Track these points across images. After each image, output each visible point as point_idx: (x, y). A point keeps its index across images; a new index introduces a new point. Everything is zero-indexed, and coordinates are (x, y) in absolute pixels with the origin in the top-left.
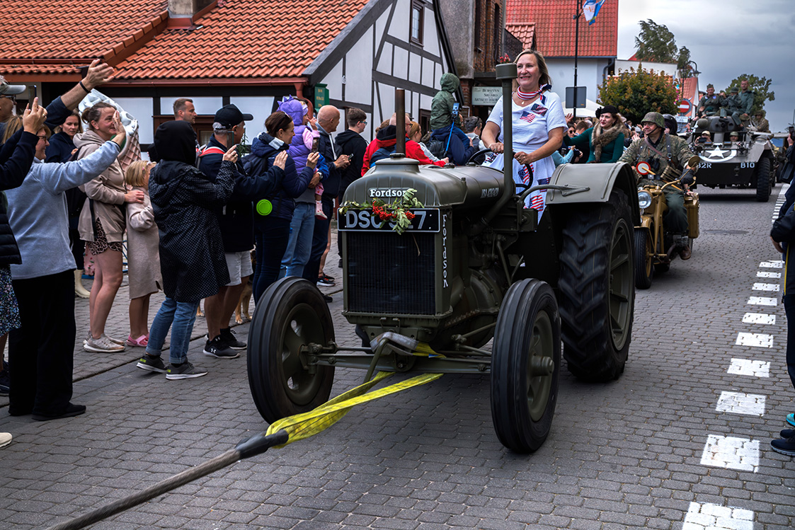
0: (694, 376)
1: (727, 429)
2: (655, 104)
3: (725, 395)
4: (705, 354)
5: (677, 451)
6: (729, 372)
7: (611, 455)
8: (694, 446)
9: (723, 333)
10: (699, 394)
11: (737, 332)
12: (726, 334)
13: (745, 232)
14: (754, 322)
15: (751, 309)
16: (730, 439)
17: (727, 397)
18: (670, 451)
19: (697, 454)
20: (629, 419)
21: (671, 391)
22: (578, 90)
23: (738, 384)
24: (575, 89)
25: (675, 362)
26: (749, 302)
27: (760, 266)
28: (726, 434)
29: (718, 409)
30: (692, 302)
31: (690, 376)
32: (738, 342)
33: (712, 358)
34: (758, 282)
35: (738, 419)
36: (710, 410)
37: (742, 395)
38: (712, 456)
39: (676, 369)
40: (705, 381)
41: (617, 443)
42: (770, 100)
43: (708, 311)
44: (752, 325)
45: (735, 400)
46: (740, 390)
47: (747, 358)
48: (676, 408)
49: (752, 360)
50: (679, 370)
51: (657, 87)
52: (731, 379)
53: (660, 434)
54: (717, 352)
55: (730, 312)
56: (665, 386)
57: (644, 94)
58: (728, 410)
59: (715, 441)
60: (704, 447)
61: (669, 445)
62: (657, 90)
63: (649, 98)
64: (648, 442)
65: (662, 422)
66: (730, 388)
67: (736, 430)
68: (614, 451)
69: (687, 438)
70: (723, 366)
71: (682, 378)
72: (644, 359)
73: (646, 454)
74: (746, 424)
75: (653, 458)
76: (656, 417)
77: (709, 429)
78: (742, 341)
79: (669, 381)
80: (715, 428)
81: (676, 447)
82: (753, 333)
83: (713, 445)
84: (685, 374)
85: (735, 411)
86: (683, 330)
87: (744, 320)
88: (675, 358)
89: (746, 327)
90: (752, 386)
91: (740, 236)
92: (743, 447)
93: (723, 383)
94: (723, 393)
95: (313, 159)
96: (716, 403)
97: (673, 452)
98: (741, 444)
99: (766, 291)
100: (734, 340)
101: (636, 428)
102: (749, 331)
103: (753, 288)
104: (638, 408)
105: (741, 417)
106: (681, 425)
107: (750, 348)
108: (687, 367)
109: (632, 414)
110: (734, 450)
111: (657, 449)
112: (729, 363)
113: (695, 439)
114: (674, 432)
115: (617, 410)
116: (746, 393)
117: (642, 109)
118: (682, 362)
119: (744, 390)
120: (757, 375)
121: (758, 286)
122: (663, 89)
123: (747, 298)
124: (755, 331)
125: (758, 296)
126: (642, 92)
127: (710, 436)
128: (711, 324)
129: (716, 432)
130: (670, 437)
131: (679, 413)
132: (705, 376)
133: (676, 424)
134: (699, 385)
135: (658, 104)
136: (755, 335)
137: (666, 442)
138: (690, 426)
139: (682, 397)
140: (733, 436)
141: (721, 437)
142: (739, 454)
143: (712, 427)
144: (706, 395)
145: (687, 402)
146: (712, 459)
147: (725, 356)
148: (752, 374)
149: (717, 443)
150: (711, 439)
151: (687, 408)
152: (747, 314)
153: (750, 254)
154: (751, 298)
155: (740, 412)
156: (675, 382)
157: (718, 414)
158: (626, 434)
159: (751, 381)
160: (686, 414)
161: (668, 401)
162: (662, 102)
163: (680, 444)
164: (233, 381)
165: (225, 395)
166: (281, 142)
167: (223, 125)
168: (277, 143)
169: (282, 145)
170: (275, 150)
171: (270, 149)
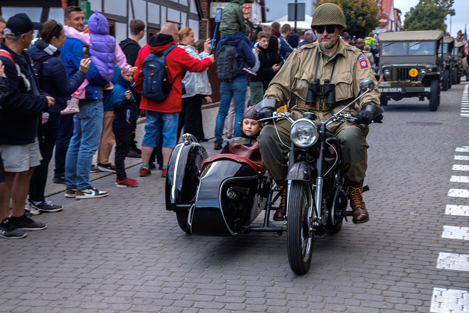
0: (415, 240)
1: (448, 283)
2: (361, 18)
3: (442, 256)
4: (422, 223)
5: (410, 301)
6: (443, 236)
7: (356, 306)
8: (423, 297)
9: (434, 206)
10: (421, 255)
11: (445, 205)
12: (436, 206)
13: (440, 124)
14: (457, 196)
15: (454, 185)
16: (451, 291)
17: (444, 257)
18: (404, 302)
19: (426, 303)
20: (367, 277)
21: (398, 253)
22: (299, 7)
23: (452, 247)
24: (296, 5)
25: (398, 229)
26: (451, 180)
27: (456, 151)
28: (448, 287)
29: (439, 267)
30: (405, 181)
31: (412, 241)
32: (447, 212)
33: (428, 226)
34: (456, 164)
35: (456, 274)
36: (431, 268)
37: (456, 256)
38: (438, 305)
39: (400, 235)
40: (424, 244)
41: (359, 296)
42: (452, 15)
43: (419, 188)
44: (456, 198)
45: (451, 259)
46: (454, 251)
47: (456, 225)
48: (404, 266)
49: (461, 227)
50: (402, 235)
51: (363, 4)
52: (445, 242)
53: (393, 288)
54: (430, 220)
55: (437, 188)
56: (392, 249)
57: (352, 10)
58: (447, 268)
59: (439, 293)
60: (431, 298)
61: (402, 297)
62: (363, 6)
63: (355, 13)
64: (385, 294)
65: (395, 278)
66: (445, 249)
67: (455, 284)
68: (358, 302)
69: (416, 291)
70: (437, 232)
71: (405, 242)
72: (373, 227)
73: (385, 305)
74: (464, 279)
75: (391, 307)
76: (388, 274)
77: (434, 283)
78: (450, 211)
79: (396, 245)
80: (438, 282)
81: (408, 298)
82: (458, 205)
83: (439, 297)
84: (408, 239)
85: (452, 268)
86: (401, 203)
87: (449, 195)
88: (398, 226)
89: (452, 200)
90: (463, 247)
91: (436, 127)
92: (462, 297)
93: (439, 245)
94: (441, 254)
95: (86, 64)
96: (436, 262)
97: (406, 303)
98: (461, 295)
99: (463, 171)
100: (444, 211)
101: (373, 284)
102: (454, 203)
103: (453, 169)
104: (373, 267)
105: (458, 273)
106: (410, 280)
107: (457, 217)
108: (408, 233)
109: (369, 272)
110: (455, 300)
111: (394, 300)
112: (442, 230)
113: (423, 291)
114: (404, 286)
115: (356, 269)
116: (460, 253)
117: (350, 22)
118: (404, 229)
119: (457, 251)
120: (465, 239)
121: (456, 167)
122: (367, 6)
123: (449, 177)
124: (460, 203)
125: (458, 175)
126: (350, 8)
127: (435, 289)
128: (423, 198)
129: (440, 286)
130: (403, 291)
131: (408, 271)
132: (424, 241)
133: (406, 279)
134: (420, 247)
135: (364, 18)
136: (460, 206)
137: (400, 294)
138: (417, 281)
139: (408, 258)
140: (453, 289)
141: (444, 290)
142: (460, 303)
143: (435, 282)
144: (427, 256)
145: (412, 262)
146: (439, 307)
147: (437, 224)
148: (461, 238)
149: (441, 295)
150: (436, 291)
151: (413, 266)
152: (451, 190)
153: (446, 141)
154: (452, 176)
155: (457, 269)
156: (400, 246)
157: (439, 271)
158: (366, 288)
159: (461, 244)
160: (413, 271)
161: (396, 261)
162: (366, 17)
163: (411, 296)
164: (25, 252)
165: (20, 265)
166: (55, 49)
167: (13, 32)
168: (51, 49)
169: (55, 51)
170: (49, 55)
171: (45, 54)
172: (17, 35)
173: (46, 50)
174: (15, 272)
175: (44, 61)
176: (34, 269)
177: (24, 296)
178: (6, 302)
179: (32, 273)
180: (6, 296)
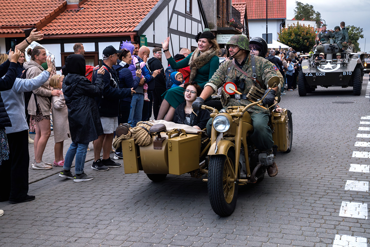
0: (333, 173)
1: (351, 198)
2: (306, 41)
3: (349, 182)
4: (338, 162)
5: (327, 210)
6: (350, 170)
7: (295, 213)
8: (336, 207)
9: (345, 152)
10: (336, 182)
11: (352, 151)
12: (347, 152)
13: (353, 103)
14: (360, 146)
15: (358, 140)
16: (352, 203)
17: (350, 183)
18: (324, 210)
19: (337, 211)
20: (303, 195)
21: (322, 181)
22: (269, 36)
23: (355, 176)
24: (267, 34)
25: (323, 166)
26: (357, 136)
27: (361, 119)
28: (350, 201)
29: (346, 189)
30: (329, 137)
31: (331, 173)
32: (353, 156)
33: (341, 164)
34: (361, 126)
35: (356, 193)
36: (341, 189)
37: (357, 182)
38: (344, 212)
39: (324, 170)
40: (338, 175)
41: (297, 207)
42: (362, 38)
43: (337, 141)
44: (359, 147)
45: (354, 184)
46: (356, 179)
47: (358, 163)
48: (325, 189)
49: (361, 165)
50: (326, 170)
51: (307, 32)
52: (351, 174)
53: (318, 202)
54: (343, 161)
55: (348, 141)
56: (319, 178)
57: (300, 36)
58: (351, 189)
59: (345, 204)
60: (340, 207)
61: (323, 207)
62: (307, 34)
63: (303, 38)
64: (313, 206)
65: (319, 196)
66: (351, 178)
67: (355, 199)
68: (296, 210)
69: (332, 203)
70: (346, 168)
71: (327, 174)
72: (308, 165)
73: (312, 212)
74: (360, 196)
75: (316, 213)
76: (316, 194)
77: (342, 199)
78: (355, 155)
79: (321, 176)
80: (345, 198)
81: (327, 208)
83: (345, 207)
84: (328, 172)
85: (354, 189)
86: (326, 151)
87: (355, 145)
88: (323, 165)
89: (357, 149)
90: (361, 177)
91: (350, 104)
92: (359, 207)
93: (347, 176)
94: (348, 181)
96: (345, 186)
97: (325, 210)
98: (358, 206)
99: (365, 131)
100: (351, 155)
101: (306, 199)
102: (358, 150)
103: (359, 130)
104: (307, 189)
105: (357, 192)
106: (329, 197)
107: (359, 158)
108: (329, 169)
109: (304, 193)
110: (355, 209)
111: (317, 209)
112: (350, 166)
113: (335, 204)
114: (325, 200)
115: (296, 191)
116: (359, 181)
117: (299, 44)
118: (326, 167)
119: (357, 179)
120: (363, 172)
121: (361, 129)
122: (310, 34)
123: (356, 135)
124: (361, 150)
125: (361, 133)
126: (300, 35)
127: (343, 202)
128: (339, 148)
129: (346, 200)
130: (323, 203)
131: (327, 191)
132: (339, 173)
133: (326, 196)
134: (336, 177)
135: (307, 41)
136: (361, 152)
137: (322, 205)
138: (333, 197)
139: (328, 184)
140: (354, 202)
141: (348, 203)
142: (357, 210)
143: (343, 198)
144: (339, 182)
145: (330, 186)
146: (345, 213)
147: (347, 163)
148: (361, 171)
149: (346, 206)
150: (343, 204)
151: (331, 189)
152: (356, 143)
153: (356, 113)
154: (358, 134)
155: (357, 190)
156: (324, 176)
157: (346, 191)
158: (301, 202)
159: (361, 175)
160: (330, 191)
161: (321, 186)
162: (309, 40)
163: (328, 206)
164: (107, 182)
165: (103, 189)
166: (125, 63)
167: (105, 55)
168: (123, 64)
169: (125, 64)
170: (122, 67)
171: (120, 67)
172: (107, 56)
173: (120, 64)
174: (101, 193)
175: (120, 70)
176: (111, 191)
177: (105, 207)
178: (95, 210)
179: (110, 193)
180: (95, 206)
